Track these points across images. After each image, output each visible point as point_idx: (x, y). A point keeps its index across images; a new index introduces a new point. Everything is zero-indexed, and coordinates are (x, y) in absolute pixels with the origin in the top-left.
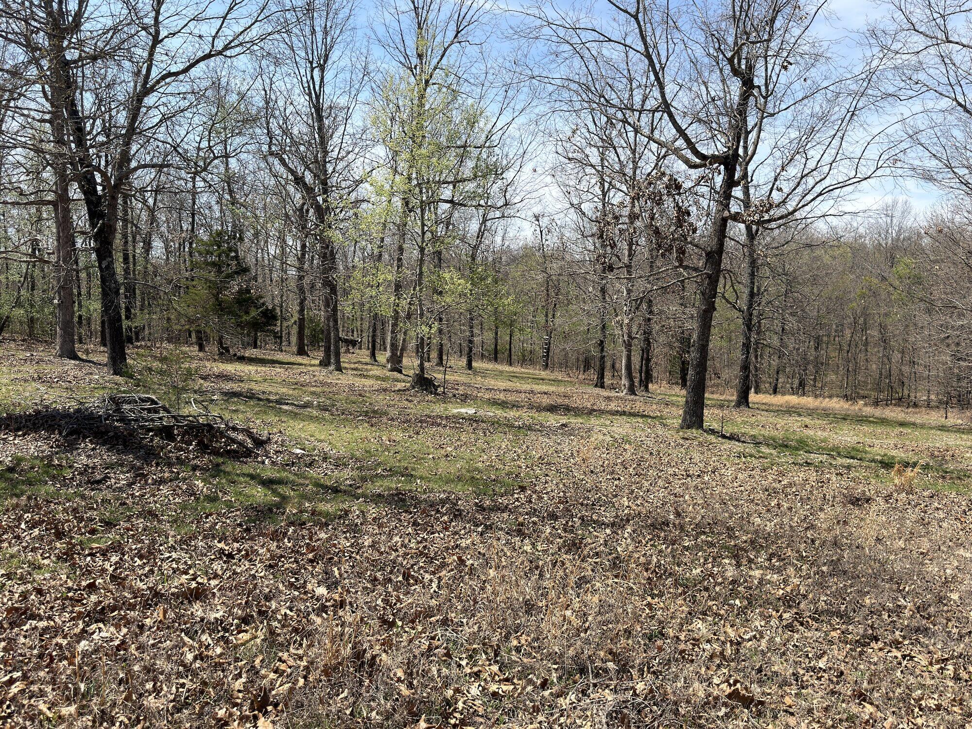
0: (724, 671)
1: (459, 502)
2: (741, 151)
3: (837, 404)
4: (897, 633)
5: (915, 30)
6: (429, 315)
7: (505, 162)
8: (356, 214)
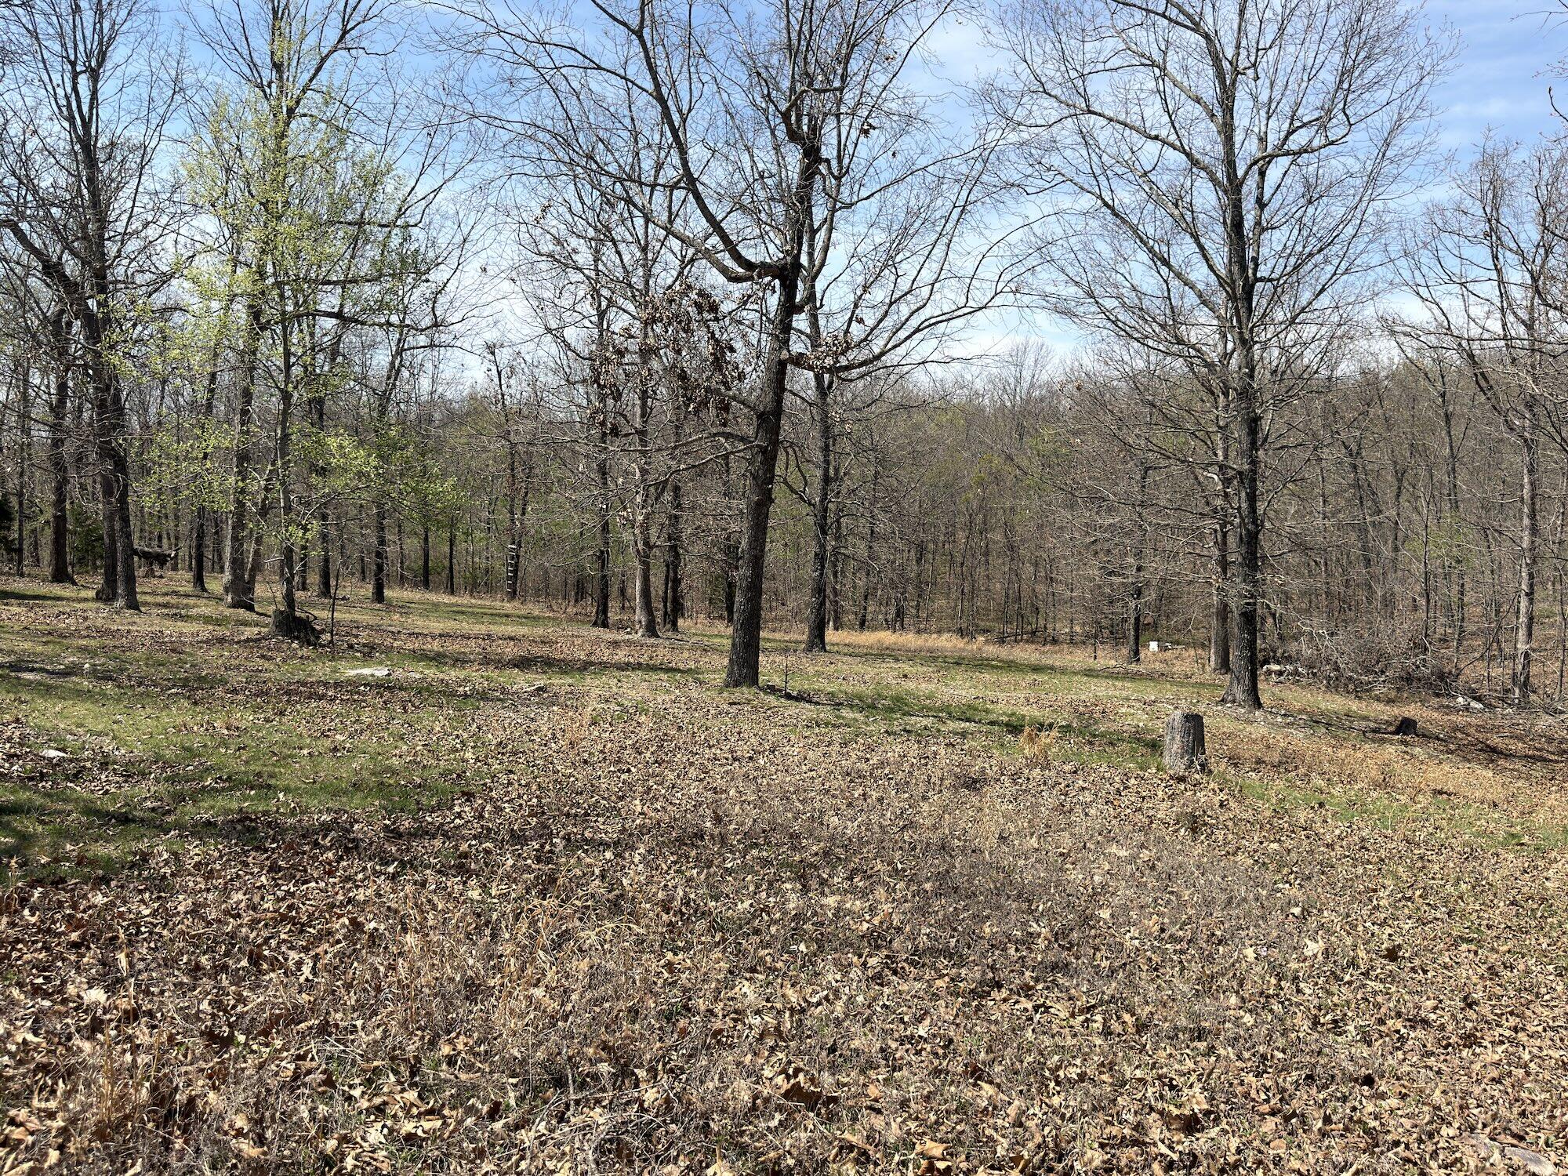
0: (781, 1055)
1: (356, 827)
2: (804, 259)
3: (948, 642)
4: (1028, 974)
5: (1045, 92)
6: (302, 509)
7: (431, 254)
8: (161, 331)
